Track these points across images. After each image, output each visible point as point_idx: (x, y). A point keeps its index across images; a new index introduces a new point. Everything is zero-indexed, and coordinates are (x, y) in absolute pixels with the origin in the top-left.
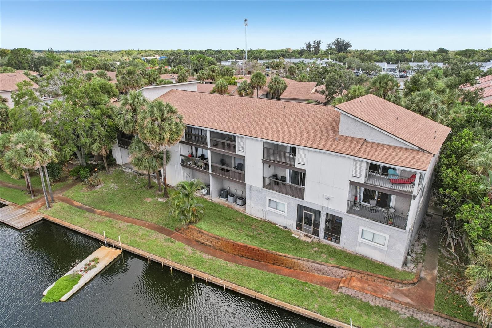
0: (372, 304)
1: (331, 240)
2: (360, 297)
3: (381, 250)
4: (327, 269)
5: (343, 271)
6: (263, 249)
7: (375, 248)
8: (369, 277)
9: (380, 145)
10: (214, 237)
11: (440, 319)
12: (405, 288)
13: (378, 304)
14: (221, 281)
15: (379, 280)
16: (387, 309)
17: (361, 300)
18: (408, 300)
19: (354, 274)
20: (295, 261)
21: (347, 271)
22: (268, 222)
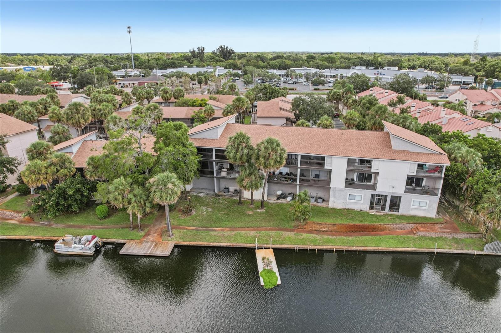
0: (434, 237)
1: (393, 211)
2: (428, 235)
3: (424, 210)
4: (403, 226)
5: (412, 225)
6: (366, 224)
7: (421, 210)
8: (425, 225)
9: (418, 153)
10: (331, 224)
11: (466, 234)
12: (443, 226)
13: (437, 236)
14: (354, 248)
15: (431, 225)
16: (441, 237)
17: (428, 236)
18: (448, 230)
19: (417, 225)
20: (386, 226)
21: (414, 224)
22: (348, 209)
